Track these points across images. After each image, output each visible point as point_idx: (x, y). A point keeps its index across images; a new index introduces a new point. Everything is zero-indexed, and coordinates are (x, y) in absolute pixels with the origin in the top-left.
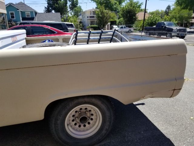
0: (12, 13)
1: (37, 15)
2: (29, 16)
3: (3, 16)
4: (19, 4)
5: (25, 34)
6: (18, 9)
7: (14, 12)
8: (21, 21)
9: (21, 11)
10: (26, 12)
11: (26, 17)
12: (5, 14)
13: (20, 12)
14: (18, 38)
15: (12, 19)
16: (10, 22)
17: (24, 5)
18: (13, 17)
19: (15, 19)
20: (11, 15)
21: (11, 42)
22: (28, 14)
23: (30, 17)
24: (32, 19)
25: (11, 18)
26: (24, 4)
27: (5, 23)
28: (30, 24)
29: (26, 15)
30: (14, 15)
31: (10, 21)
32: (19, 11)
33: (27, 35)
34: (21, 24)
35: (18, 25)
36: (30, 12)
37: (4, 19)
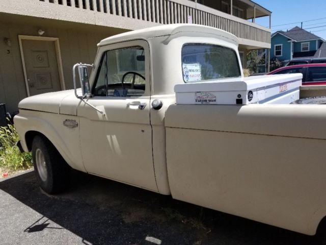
0: (278, 46)
1: (322, 46)
2: (307, 49)
3: (263, 53)
4: (292, 30)
5: (301, 81)
6: (289, 40)
7: (281, 45)
8: (292, 59)
9: (294, 42)
10: (302, 44)
11: (302, 51)
12: (267, 49)
13: (292, 44)
14: (290, 86)
15: (277, 56)
16: (273, 61)
17: (300, 32)
18: (278, 53)
19: (281, 55)
20: (276, 49)
21: (278, 93)
22: (305, 45)
23: (309, 50)
24: (312, 53)
25: (275, 54)
26: (301, 29)
27: (264, 63)
28: (307, 63)
29: (302, 47)
30: (282, 50)
31: (273, 59)
32: (290, 43)
33: (303, 81)
34: (291, 63)
35: (286, 66)
36: (309, 43)
37: (264, 57)
